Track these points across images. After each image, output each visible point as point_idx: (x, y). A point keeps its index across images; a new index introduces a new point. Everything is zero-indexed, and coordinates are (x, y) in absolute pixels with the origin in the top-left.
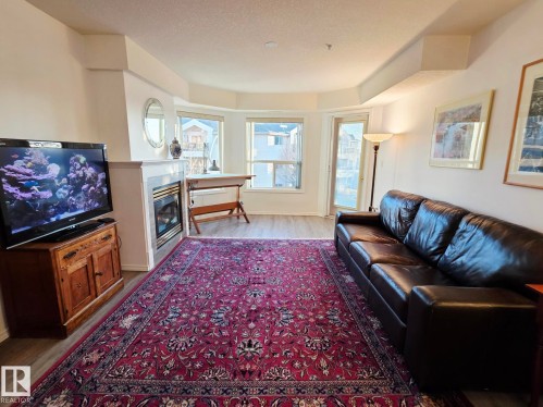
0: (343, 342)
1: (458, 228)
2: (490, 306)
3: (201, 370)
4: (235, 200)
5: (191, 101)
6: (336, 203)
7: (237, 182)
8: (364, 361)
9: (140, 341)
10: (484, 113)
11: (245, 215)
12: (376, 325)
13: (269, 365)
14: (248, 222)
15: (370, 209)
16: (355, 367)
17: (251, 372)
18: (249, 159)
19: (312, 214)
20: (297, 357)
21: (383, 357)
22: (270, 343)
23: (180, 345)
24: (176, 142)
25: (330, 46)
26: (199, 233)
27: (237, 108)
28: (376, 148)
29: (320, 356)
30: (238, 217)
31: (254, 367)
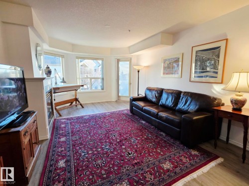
0: (159, 143)
1: (180, 97)
2: (200, 117)
3: (119, 169)
4: (74, 97)
5: (50, 46)
6: (120, 95)
7: (75, 88)
8: (169, 146)
9: (78, 170)
10: (180, 60)
11: (81, 104)
12: (164, 135)
13: (143, 158)
14: (83, 107)
15: (138, 95)
16: (168, 149)
17: (139, 163)
18: (78, 77)
19: (110, 100)
20: (149, 152)
21: (173, 143)
22: (136, 151)
23: (100, 164)
24: (48, 68)
25: (130, 31)
26: (60, 116)
27: (73, 52)
28: (139, 71)
29: (156, 149)
30: (76, 106)
31: (138, 161)
